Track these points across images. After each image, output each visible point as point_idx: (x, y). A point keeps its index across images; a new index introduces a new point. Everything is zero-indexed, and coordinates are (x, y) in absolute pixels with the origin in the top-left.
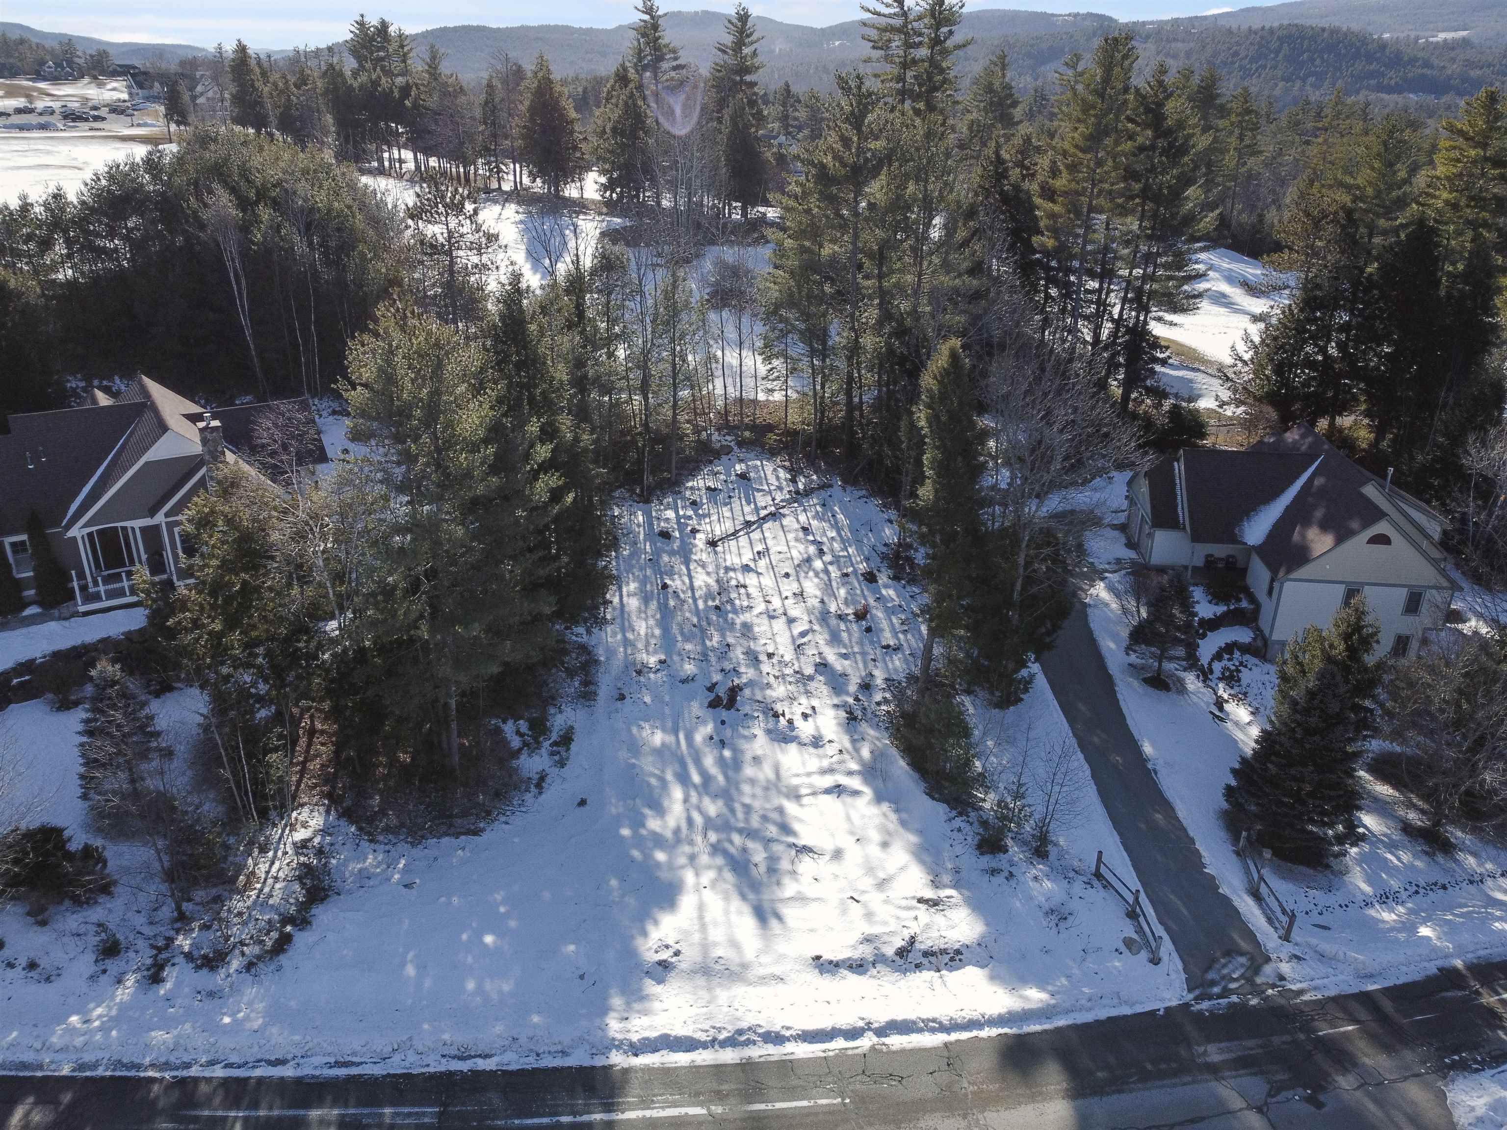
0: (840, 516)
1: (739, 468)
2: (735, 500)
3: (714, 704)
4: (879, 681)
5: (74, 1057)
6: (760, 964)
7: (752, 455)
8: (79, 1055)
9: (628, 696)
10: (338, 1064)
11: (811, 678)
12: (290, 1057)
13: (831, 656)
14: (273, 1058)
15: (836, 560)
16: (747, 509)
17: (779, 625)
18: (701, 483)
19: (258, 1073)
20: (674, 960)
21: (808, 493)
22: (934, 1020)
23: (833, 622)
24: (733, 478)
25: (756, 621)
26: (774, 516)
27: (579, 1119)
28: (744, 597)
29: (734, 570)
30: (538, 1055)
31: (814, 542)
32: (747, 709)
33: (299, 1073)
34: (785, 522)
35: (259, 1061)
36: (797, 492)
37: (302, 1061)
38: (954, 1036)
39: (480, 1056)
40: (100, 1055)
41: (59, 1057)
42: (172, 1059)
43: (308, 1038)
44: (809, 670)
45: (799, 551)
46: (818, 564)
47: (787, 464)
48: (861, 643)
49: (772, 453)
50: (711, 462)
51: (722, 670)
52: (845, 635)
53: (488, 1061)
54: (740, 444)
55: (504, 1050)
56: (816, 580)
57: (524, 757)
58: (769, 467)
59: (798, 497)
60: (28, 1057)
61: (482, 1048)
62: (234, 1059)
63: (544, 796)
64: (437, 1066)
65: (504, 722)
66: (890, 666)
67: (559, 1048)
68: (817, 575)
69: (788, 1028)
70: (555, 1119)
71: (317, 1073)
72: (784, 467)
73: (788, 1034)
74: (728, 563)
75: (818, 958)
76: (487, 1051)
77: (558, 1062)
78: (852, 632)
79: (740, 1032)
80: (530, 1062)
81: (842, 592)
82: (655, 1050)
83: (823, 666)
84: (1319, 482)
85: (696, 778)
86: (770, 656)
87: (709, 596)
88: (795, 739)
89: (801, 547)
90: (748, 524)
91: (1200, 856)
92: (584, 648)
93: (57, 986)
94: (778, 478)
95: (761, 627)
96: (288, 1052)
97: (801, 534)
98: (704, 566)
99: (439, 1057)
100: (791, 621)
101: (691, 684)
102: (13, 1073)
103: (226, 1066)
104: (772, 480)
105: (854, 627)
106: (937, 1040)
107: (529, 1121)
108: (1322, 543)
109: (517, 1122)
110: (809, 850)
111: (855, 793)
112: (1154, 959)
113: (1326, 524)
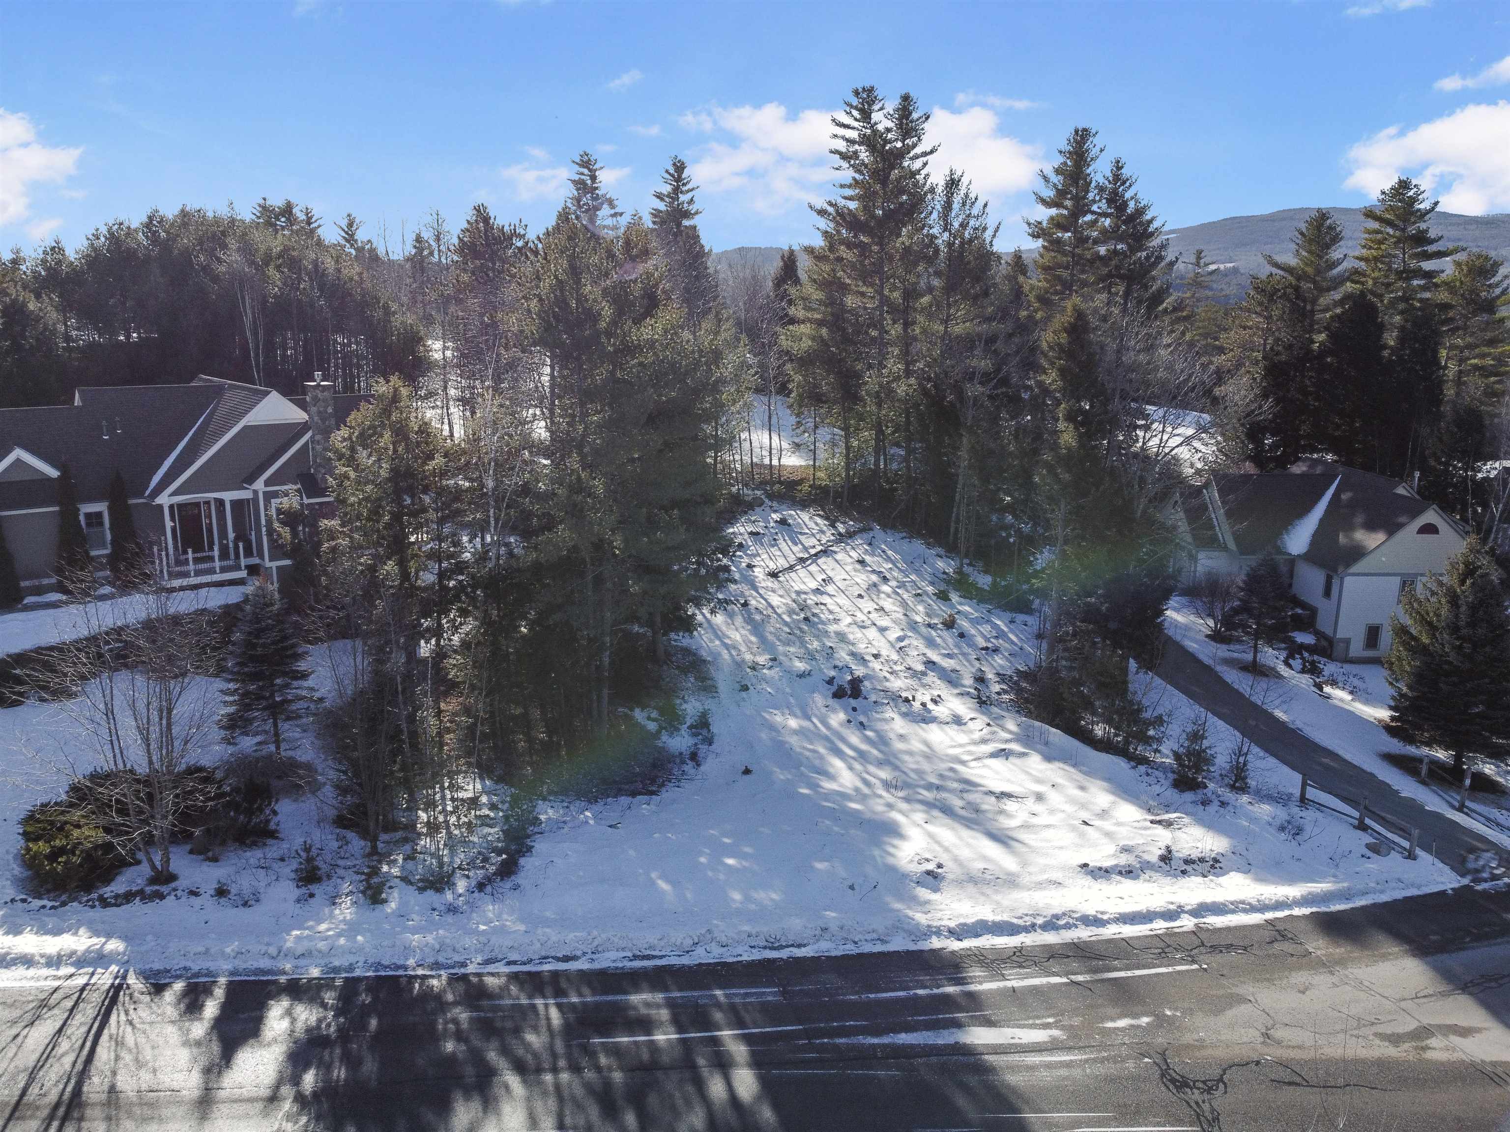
0: (890, 552)
1: (776, 516)
2: (781, 542)
3: (839, 694)
4: (990, 675)
5: (323, 962)
6: (1030, 874)
7: (784, 507)
8: (326, 960)
9: (751, 688)
10: (636, 957)
11: (924, 674)
12: (579, 953)
13: (934, 656)
14: (560, 955)
15: (902, 585)
16: (795, 549)
17: (872, 633)
18: (742, 530)
19: (547, 967)
20: (940, 870)
21: (850, 535)
22: (1243, 902)
23: (924, 630)
24: (772, 524)
25: (846, 630)
26: (825, 552)
27: (935, 991)
28: (826, 612)
29: (805, 593)
30: (856, 943)
31: (874, 571)
32: (873, 698)
33: (596, 966)
34: (839, 557)
35: (545, 958)
36: (840, 534)
37: (594, 956)
38: (1270, 915)
39: (792, 945)
40: (352, 959)
41: (302, 962)
42: (441, 959)
43: (595, 933)
44: (920, 667)
45: (863, 579)
46: (885, 588)
47: (821, 513)
48: (957, 646)
49: (804, 505)
50: (746, 513)
51: (835, 667)
52: (938, 640)
53: (803, 949)
54: (771, 497)
55: (817, 939)
56: (890, 600)
57: (665, 737)
58: (805, 516)
59: (841, 538)
60: (264, 963)
61: (791, 938)
62: (514, 957)
63: (702, 768)
64: (748, 956)
65: (632, 710)
66: (995, 665)
67: (875, 936)
68: (889, 596)
69: (1102, 913)
70: (912, 992)
71: (620, 965)
72: (819, 515)
73: (1105, 917)
74: (797, 588)
75: (1085, 865)
76: (800, 942)
77: (879, 948)
78: (948, 638)
79: (1057, 917)
80: (850, 949)
81: (920, 608)
82: (977, 936)
83: (930, 664)
84: (1345, 497)
85: (851, 753)
86: (876, 656)
87: (791, 612)
88: (934, 720)
89: (864, 577)
90: (802, 560)
91: (1389, 786)
92: (687, 651)
93: (258, 909)
94: (817, 524)
95: (855, 634)
96: (576, 949)
97: (858, 566)
98: (774, 591)
99: (747, 948)
100: (882, 630)
101: (808, 679)
102: (252, 978)
103: (509, 963)
104: (811, 525)
105: (945, 634)
106: (1256, 918)
107: (884, 995)
108: (1372, 540)
109: (872, 996)
110: (1009, 796)
111: (1023, 755)
112: (1411, 856)
113: (1371, 526)
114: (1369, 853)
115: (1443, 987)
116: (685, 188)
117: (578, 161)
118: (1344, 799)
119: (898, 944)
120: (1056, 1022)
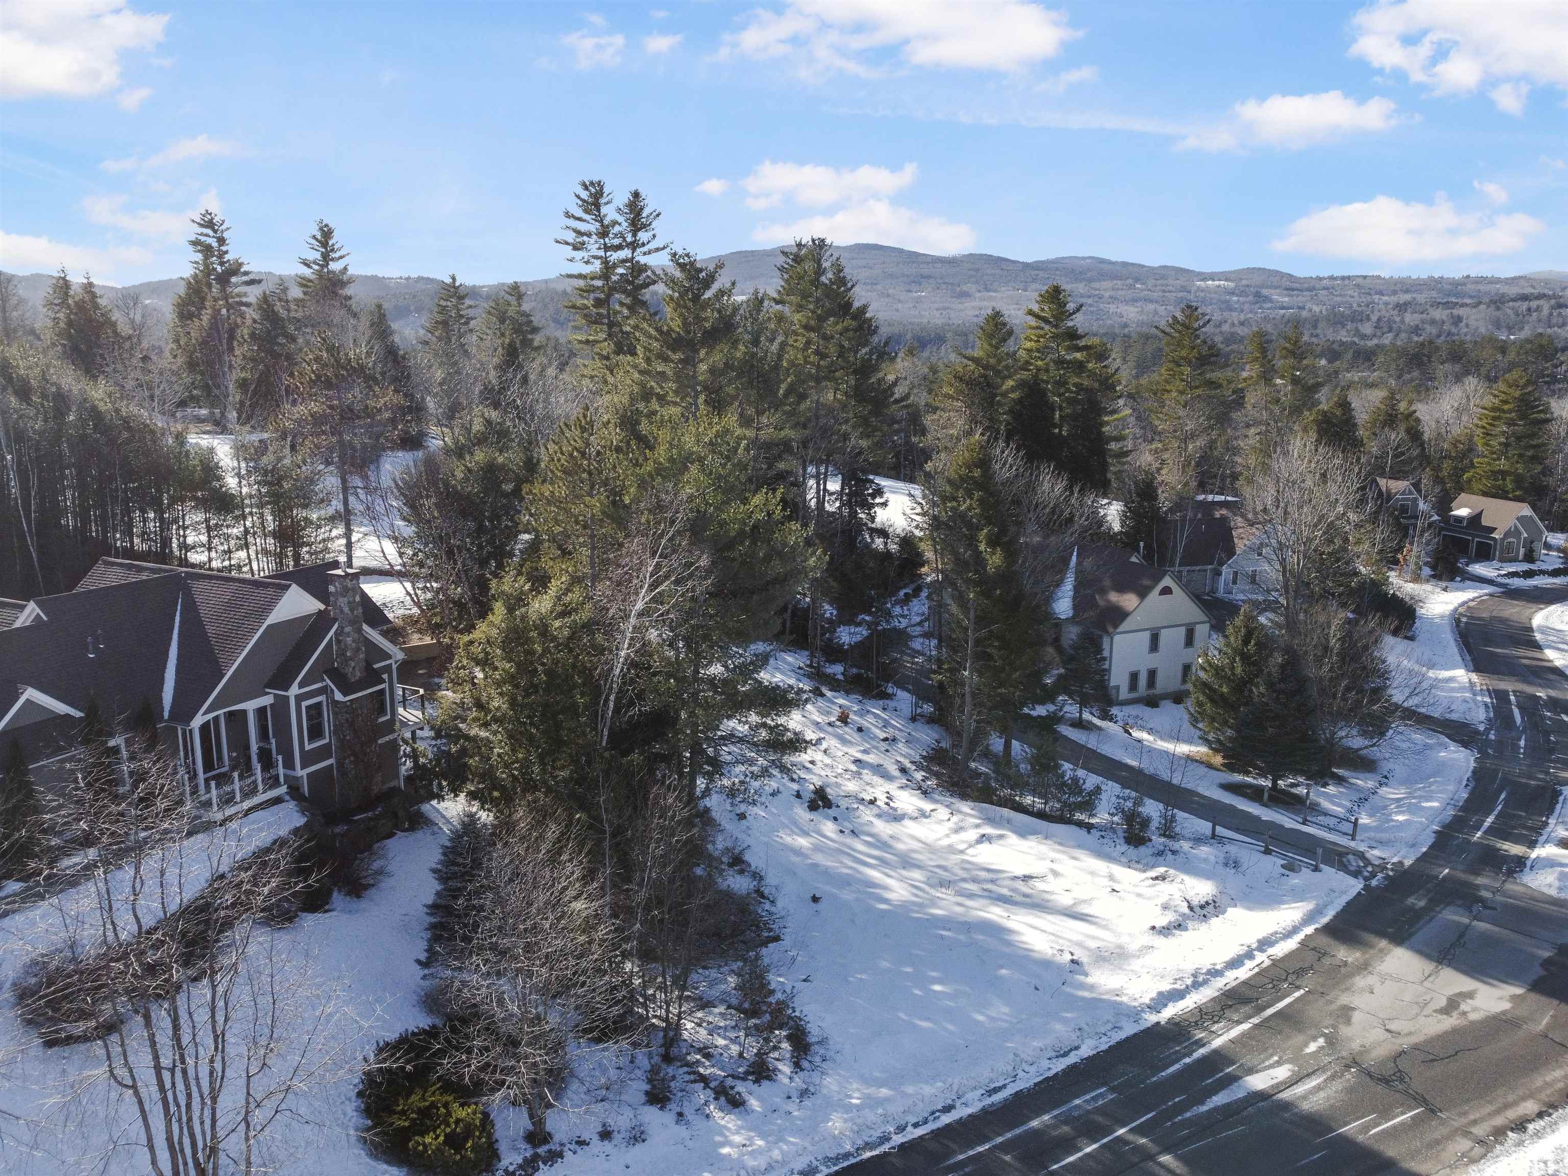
3: (814, 807)
4: (908, 765)
6: (1126, 943)
9: (747, 815)
10: (989, 1092)
11: (861, 773)
12: (949, 1103)
13: (856, 754)
14: (939, 1108)
20: (1075, 957)
22: (1276, 933)
32: (844, 804)
33: (974, 1108)
35: (932, 1114)
37: (962, 1101)
38: (1296, 938)
39: (1071, 1050)
42: (868, 1140)
44: (853, 767)
48: (865, 741)
52: (848, 737)
53: (1082, 1050)
55: (1081, 1039)
61: (1063, 1045)
62: (912, 1120)
64: (1056, 1067)
66: (903, 752)
70: (1182, 1063)
73: (1219, 968)
75: (1152, 927)
76: (1074, 1045)
78: (853, 734)
83: (858, 762)
85: (872, 861)
88: (905, 816)
91: (1250, 813)
96: (943, 1100)
101: (780, 796)
103: (916, 1126)
105: (848, 730)
106: (1292, 944)
107: (1171, 1070)
108: (1129, 601)
109: (1163, 1074)
110: (1031, 877)
111: (1001, 837)
112: (1316, 869)
113: (1122, 589)
114: (1287, 872)
115: (1429, 966)
116: (333, 255)
117: (199, 220)
118: (1237, 830)
119: (1129, 1029)
120: (1280, 1058)
